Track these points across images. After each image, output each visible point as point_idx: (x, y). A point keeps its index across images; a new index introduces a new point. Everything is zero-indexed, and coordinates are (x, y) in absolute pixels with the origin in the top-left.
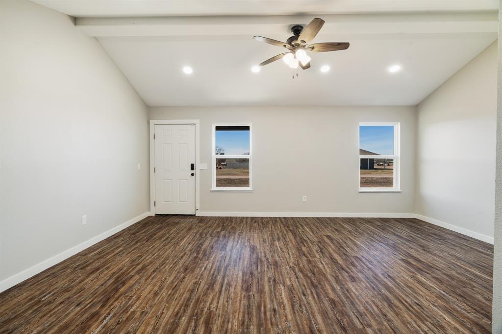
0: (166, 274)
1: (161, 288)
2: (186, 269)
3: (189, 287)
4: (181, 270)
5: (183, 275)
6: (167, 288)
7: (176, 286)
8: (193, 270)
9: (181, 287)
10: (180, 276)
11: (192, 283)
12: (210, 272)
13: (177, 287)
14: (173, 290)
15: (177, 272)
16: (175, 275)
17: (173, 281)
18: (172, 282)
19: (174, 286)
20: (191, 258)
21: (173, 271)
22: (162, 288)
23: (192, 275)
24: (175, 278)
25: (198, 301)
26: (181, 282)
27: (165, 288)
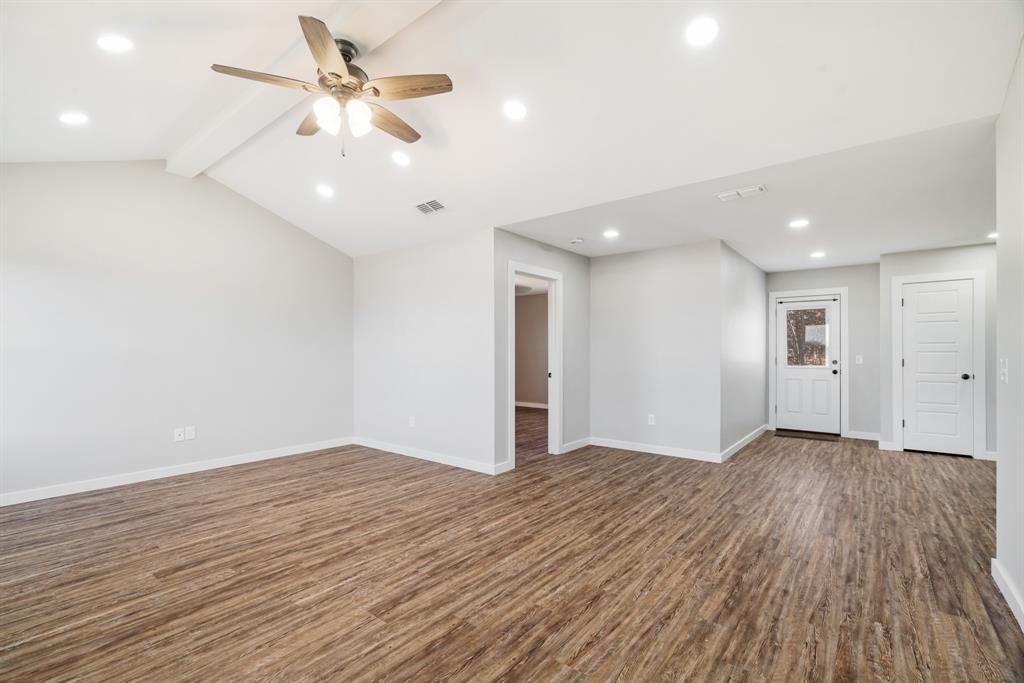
0: (640, 602)
1: (651, 577)
2: (596, 599)
3: (605, 565)
4: (606, 600)
5: (607, 589)
6: (641, 573)
7: (626, 572)
8: (582, 593)
9: (616, 568)
10: (613, 589)
11: (596, 569)
12: (552, 579)
13: (623, 571)
14: (630, 569)
15: (617, 599)
16: (623, 592)
17: (629, 583)
18: (630, 580)
19: (629, 573)
20: (567, 631)
21: (624, 604)
22: (648, 575)
23: (590, 583)
24: (624, 588)
25: (601, 546)
26: (613, 577)
27: (645, 574)
